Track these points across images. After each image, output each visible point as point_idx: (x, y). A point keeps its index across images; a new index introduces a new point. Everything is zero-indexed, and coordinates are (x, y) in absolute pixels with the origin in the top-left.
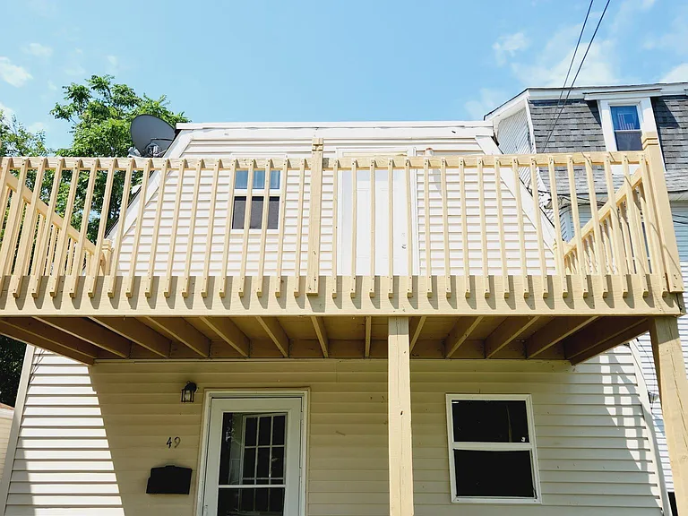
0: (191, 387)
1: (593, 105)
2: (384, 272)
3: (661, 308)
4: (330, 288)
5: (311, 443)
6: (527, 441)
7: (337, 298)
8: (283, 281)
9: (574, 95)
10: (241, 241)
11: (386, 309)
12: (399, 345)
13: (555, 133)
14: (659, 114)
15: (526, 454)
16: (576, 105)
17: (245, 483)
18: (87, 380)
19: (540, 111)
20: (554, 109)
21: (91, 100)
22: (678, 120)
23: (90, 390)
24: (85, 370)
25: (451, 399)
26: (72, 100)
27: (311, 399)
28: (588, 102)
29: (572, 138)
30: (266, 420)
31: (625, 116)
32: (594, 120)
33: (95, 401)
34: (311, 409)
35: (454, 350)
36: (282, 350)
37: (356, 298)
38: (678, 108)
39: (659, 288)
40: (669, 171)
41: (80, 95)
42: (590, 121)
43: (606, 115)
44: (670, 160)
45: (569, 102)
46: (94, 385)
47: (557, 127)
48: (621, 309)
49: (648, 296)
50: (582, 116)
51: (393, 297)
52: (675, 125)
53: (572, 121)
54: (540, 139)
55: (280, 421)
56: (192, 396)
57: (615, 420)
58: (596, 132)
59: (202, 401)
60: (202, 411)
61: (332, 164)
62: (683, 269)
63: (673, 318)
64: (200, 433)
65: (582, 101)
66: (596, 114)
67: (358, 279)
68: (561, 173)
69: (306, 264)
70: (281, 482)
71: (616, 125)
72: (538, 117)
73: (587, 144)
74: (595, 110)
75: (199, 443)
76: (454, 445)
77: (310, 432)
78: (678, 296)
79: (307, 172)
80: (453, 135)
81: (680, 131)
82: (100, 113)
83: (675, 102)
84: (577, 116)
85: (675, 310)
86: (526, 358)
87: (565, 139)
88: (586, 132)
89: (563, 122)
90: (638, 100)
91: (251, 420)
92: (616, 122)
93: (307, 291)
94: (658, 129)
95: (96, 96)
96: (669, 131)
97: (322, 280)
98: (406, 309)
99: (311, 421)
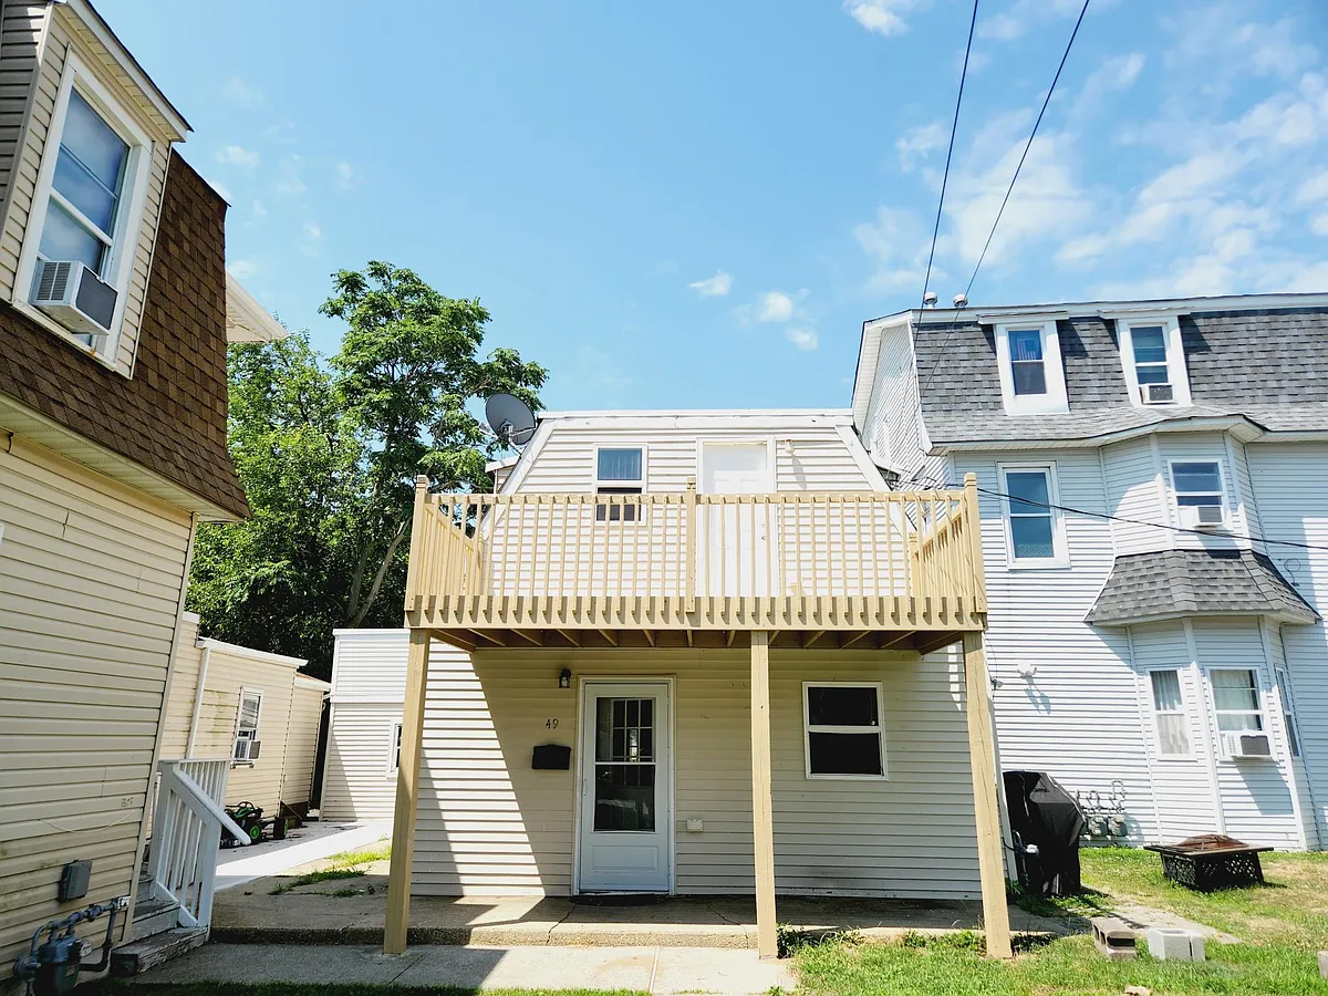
0: (565, 673)
1: (988, 330)
2: (747, 594)
3: (969, 625)
4: (705, 608)
5: (678, 726)
6: (877, 724)
7: (710, 615)
8: (666, 601)
9: (964, 316)
10: (603, 532)
11: (749, 625)
12: (760, 655)
13: (942, 364)
14: (1066, 341)
15: (876, 737)
16: (969, 329)
17: (615, 760)
18: (470, 666)
19: (925, 337)
20: (942, 334)
21: (366, 290)
22: (1087, 348)
23: (473, 676)
24: (466, 657)
25: (806, 685)
26: (343, 290)
27: (677, 687)
28: (982, 326)
29: (961, 371)
30: (633, 704)
31: (1026, 343)
32: (988, 348)
33: (478, 685)
34: (677, 695)
35: (811, 642)
36: (651, 641)
37: (725, 615)
38: (1088, 333)
39: (968, 609)
40: (1073, 412)
41: (352, 283)
42: (983, 349)
43: (1002, 342)
44: (1075, 398)
45: (959, 325)
46: (477, 670)
47: (945, 357)
48: (937, 625)
49: (959, 616)
50: (974, 343)
51: (755, 615)
52: (1083, 354)
53: (962, 349)
54: (924, 372)
55: (648, 705)
56: (568, 682)
57: (959, 705)
58: (989, 363)
59: (577, 687)
60: (577, 696)
61: (703, 500)
62: (988, 593)
63: (978, 633)
64: (576, 715)
65: (975, 324)
66: (992, 341)
67: (727, 600)
68: (947, 414)
69: (685, 582)
70: (650, 760)
71: (1014, 354)
72: (922, 344)
73: (979, 378)
74: (989, 335)
75: (576, 723)
76: (809, 728)
77: (677, 715)
78: (983, 615)
79: (683, 506)
80: (814, 425)
81: (1090, 362)
82: (380, 308)
83: (1085, 326)
84: (968, 343)
85: (980, 627)
86: (879, 648)
87: (952, 371)
88: (980, 363)
89: (952, 350)
90: (1042, 324)
91: (619, 704)
92: (1015, 351)
93: (686, 610)
94: (1063, 359)
95: (374, 286)
96: (1077, 362)
97: (698, 600)
98: (765, 625)
99: (677, 706)
